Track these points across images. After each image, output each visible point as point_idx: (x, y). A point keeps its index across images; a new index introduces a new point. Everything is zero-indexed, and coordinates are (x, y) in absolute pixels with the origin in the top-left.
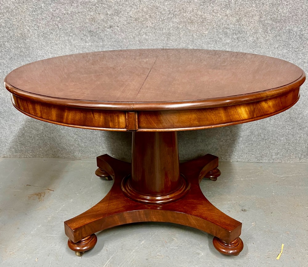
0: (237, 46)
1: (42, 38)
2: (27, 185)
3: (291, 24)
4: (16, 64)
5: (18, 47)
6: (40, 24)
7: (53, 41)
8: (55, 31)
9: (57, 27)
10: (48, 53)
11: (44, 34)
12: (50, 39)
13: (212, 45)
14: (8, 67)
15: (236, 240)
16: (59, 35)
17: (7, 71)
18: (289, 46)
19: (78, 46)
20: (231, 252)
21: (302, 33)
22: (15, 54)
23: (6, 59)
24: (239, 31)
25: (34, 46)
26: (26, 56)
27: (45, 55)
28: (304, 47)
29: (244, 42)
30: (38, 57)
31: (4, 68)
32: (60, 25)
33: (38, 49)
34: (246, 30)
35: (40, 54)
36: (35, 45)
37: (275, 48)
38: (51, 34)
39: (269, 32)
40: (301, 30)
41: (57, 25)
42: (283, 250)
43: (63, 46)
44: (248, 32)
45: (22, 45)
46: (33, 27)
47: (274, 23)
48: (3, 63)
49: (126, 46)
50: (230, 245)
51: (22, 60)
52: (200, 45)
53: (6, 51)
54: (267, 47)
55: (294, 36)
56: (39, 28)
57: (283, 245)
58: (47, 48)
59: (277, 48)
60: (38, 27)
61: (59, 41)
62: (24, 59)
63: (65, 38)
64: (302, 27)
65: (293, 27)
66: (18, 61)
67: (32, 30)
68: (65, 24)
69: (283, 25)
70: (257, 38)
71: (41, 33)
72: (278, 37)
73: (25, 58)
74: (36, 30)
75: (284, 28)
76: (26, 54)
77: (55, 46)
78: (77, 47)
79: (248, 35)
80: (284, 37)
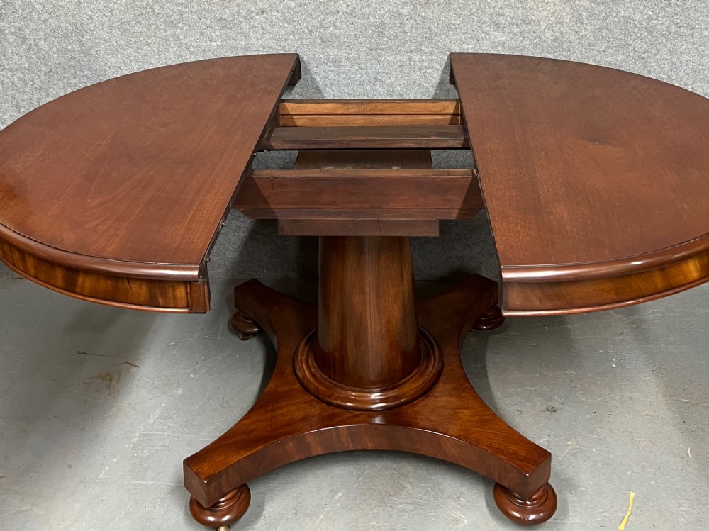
0: (521, 48)
1: (118, 32)
2: (79, 353)
3: (628, 7)
4: (60, 82)
5: (65, 51)
6: (116, 6)
7: (141, 38)
8: (147, 18)
9: (150, 10)
10: (131, 61)
11: (122, 23)
12: (135, 34)
13: (470, 46)
14: (41, 89)
15: (542, 490)
16: (154, 26)
17: (40, 97)
18: (627, 48)
19: (194, 47)
20: (532, 517)
21: (651, 24)
22: (60, 64)
23: (39, 73)
24: (523, 20)
25: (100, 46)
26: (81, 66)
27: (123, 65)
28: (657, 50)
29: (535, 41)
30: (107, 69)
31: (34, 91)
32: (157, 8)
33: (108, 54)
34: (539, 18)
35: (111, 63)
36: (103, 46)
37: (598, 51)
38: (139, 25)
39: (586, 22)
40: (650, 18)
41: (152, 7)
42: (632, 507)
43: (161, 48)
44: (542, 22)
45: (74, 46)
46: (100, 10)
47: (593, 5)
48: (32, 81)
49: (295, 48)
50: (529, 503)
51: (72, 74)
52: (445, 45)
53: (39, 58)
54: (584, 51)
55: (637, 29)
56: (114, 13)
57: (632, 494)
58: (128, 51)
59: (604, 51)
60: (111, 11)
61: (154, 38)
62: (78, 72)
63: (166, 32)
64: (650, 13)
65: (632, 12)
66: (64, 77)
67: (98, 17)
68: (168, 5)
69: (612, 9)
70: (561, 33)
71: (117, 22)
72: (604, 31)
73: (81, 70)
74: (106, 16)
75: (615, 15)
76: (81, 62)
77: (146, 48)
78: (192, 49)
79: (543, 27)
80: (617, 31)
